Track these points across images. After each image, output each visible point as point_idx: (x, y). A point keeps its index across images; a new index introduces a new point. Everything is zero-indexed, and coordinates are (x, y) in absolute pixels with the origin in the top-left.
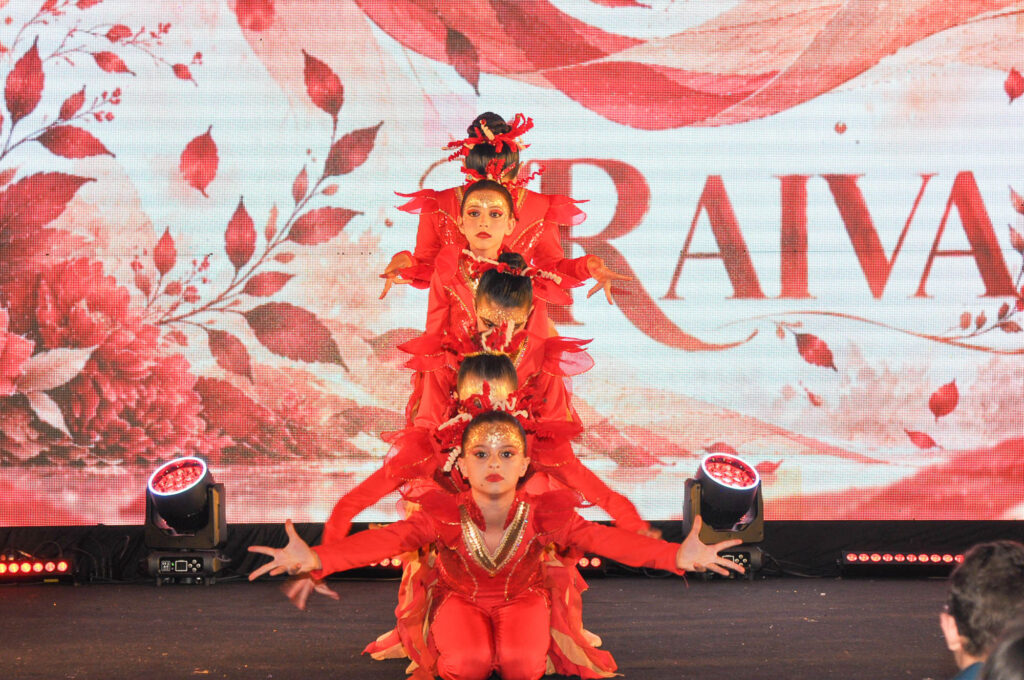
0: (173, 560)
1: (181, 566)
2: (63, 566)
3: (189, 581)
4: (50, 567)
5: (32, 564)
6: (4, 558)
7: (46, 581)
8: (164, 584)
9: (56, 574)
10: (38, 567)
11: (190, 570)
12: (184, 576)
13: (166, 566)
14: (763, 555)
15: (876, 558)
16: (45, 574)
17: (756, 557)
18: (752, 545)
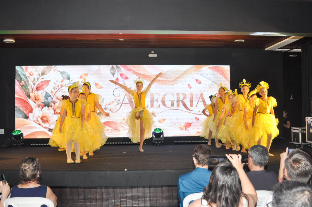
17: (162, 142)
18: (162, 140)
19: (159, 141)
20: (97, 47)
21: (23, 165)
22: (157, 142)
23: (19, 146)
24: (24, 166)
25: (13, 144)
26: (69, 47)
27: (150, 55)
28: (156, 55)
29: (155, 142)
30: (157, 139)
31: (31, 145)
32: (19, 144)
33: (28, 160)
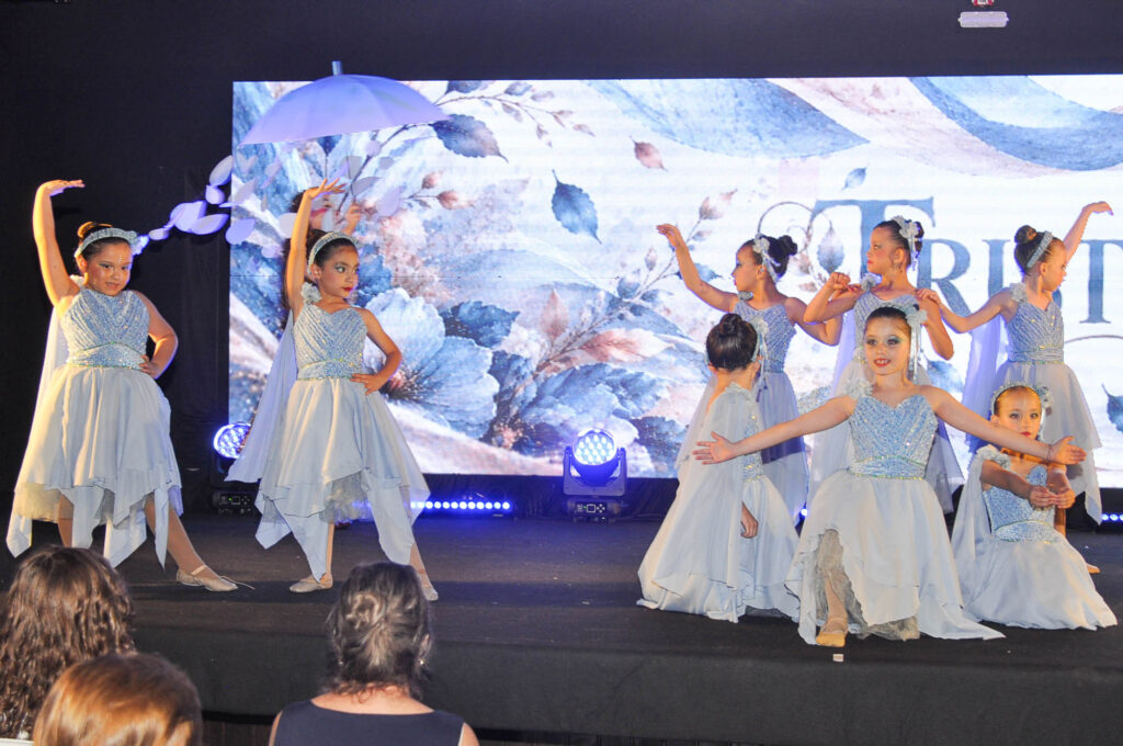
0: (585, 504)
1: (591, 508)
2: (506, 506)
3: (597, 519)
4: (497, 505)
5: (485, 503)
6: (465, 498)
7: (495, 516)
8: (579, 521)
9: (501, 511)
10: (489, 506)
11: (597, 511)
12: (593, 516)
13: (580, 508)
16: (494, 511)
21: (354, 602)
23: (246, 507)
24: (362, 609)
27: (967, 20)
28: (1005, 14)
32: (245, 500)
33: (381, 578)
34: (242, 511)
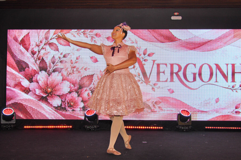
0: (89, 126)
1: (91, 127)
3: (92, 130)
4: (69, 127)
6: (61, 125)
7: (68, 129)
8: (88, 130)
10: (67, 127)
11: (92, 128)
12: (91, 129)
13: (88, 127)
14: (191, 127)
15: (210, 128)
17: (190, 127)
18: (189, 125)
19: (186, 126)
20: (106, 8)
22: (182, 128)
23: (9, 128)
25: (2, 126)
26: (72, 8)
27: (173, 18)
28: (181, 17)
29: (180, 127)
30: (183, 124)
31: (25, 127)
32: (9, 126)
34: (9, 129)
